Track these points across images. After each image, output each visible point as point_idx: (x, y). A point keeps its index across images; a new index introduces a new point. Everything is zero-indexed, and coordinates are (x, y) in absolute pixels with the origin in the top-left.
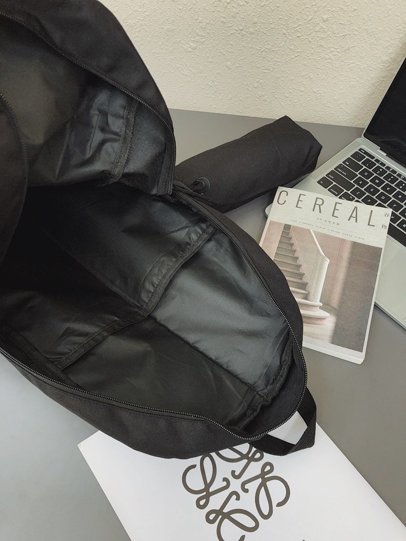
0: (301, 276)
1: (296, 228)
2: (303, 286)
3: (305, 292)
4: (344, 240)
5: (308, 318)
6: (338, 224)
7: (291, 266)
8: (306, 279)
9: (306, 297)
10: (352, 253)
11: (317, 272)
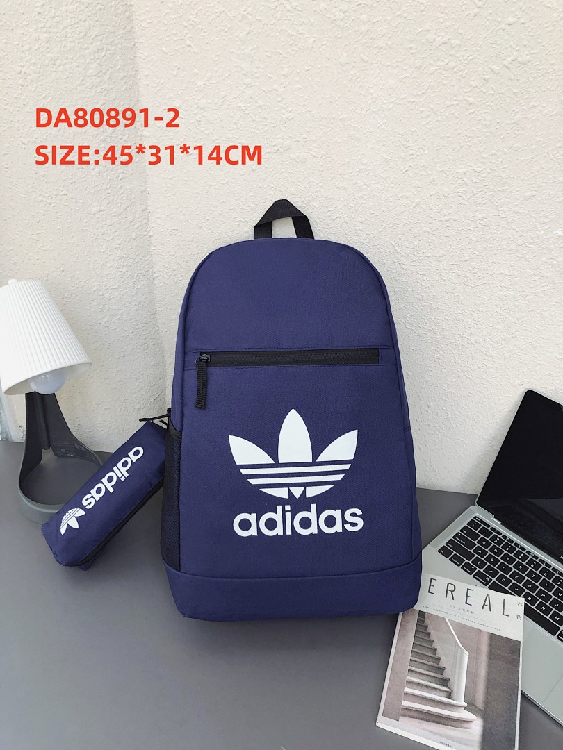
0: (442, 670)
1: (430, 615)
2: (445, 682)
3: (447, 689)
4: (480, 631)
5: (455, 720)
6: (472, 613)
7: (431, 660)
8: (447, 675)
9: (450, 696)
10: (490, 645)
11: (458, 666)
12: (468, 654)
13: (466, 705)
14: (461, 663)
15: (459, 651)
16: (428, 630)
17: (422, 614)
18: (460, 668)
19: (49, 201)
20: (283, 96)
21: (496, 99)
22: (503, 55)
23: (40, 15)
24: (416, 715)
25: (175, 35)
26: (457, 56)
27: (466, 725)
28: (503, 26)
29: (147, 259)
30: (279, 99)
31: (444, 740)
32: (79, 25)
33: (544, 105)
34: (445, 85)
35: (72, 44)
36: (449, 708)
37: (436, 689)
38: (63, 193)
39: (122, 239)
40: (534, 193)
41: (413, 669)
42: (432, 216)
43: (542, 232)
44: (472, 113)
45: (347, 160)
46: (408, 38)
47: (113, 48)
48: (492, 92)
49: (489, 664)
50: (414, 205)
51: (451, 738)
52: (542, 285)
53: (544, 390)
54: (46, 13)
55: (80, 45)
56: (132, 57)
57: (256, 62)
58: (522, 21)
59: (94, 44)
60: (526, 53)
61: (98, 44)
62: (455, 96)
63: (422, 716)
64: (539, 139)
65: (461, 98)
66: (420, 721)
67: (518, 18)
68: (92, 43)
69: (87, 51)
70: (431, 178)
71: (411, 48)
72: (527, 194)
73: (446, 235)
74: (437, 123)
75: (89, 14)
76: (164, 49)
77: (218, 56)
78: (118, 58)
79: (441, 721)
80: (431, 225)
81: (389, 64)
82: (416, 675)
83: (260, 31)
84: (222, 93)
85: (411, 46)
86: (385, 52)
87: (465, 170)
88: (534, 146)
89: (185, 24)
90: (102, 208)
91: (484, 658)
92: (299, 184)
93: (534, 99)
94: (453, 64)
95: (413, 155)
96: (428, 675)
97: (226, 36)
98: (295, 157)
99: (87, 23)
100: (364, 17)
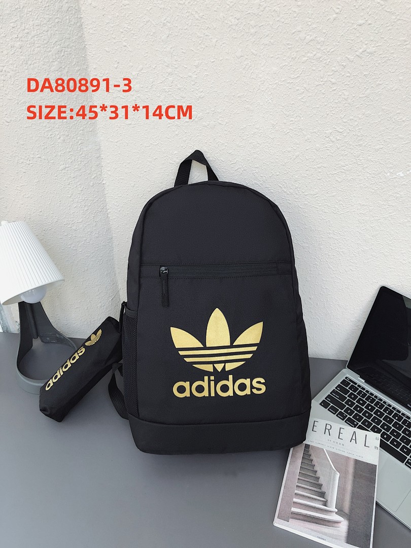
0: (320, 486)
1: (313, 447)
2: (322, 495)
3: (324, 500)
4: (348, 458)
5: (329, 521)
6: (343, 445)
7: (312, 478)
8: (324, 489)
9: (325, 504)
10: (355, 468)
11: (331, 483)
12: (339, 474)
13: (337, 510)
14: (334, 480)
15: (333, 471)
16: (311, 458)
17: (307, 446)
18: (333, 484)
19: (28, 162)
20: (196, 81)
21: (352, 80)
22: (356, 48)
23: (14, 29)
24: (301, 517)
25: (114, 38)
26: (322, 49)
27: (336, 525)
28: (355, 26)
29: (102, 200)
30: (193, 83)
31: (320, 535)
32: (43, 35)
33: (387, 83)
34: (314, 70)
35: (39, 49)
36: (325, 513)
37: (316, 499)
38: (38, 156)
39: (83, 186)
40: (382, 146)
41: (300, 485)
42: (308, 165)
43: (388, 174)
44: (335, 90)
45: (245, 126)
46: (285, 37)
47: (69, 50)
48: (349, 75)
49: (354, 481)
50: (294, 157)
51: (325, 534)
52: (390, 212)
53: (393, 286)
54: (18, 27)
55: (45, 49)
56: (83, 56)
57: (175, 57)
58: (370, 22)
59: (55, 48)
60: (372, 45)
61: (58, 47)
62: (322, 78)
63: (306, 519)
64: (383, 107)
65: (326, 79)
66: (304, 522)
67: (366, 21)
68: (53, 47)
69: (50, 53)
70: (306, 138)
71: (288, 44)
72: (377, 147)
73: (319, 178)
74: (310, 98)
75: (50, 26)
76: (107, 49)
77: (147, 53)
78: (73, 56)
79: (319, 522)
80: (307, 172)
81: (272, 56)
82: (302, 489)
83: (177, 34)
84: (151, 80)
85: (288, 42)
86: (269, 47)
87: (331, 131)
88: (380, 113)
89: (121, 30)
90: (67, 166)
91: (350, 477)
92: (210, 144)
93: (380, 79)
94: (319, 55)
95: (292, 121)
96: (310, 490)
97: (152, 38)
98: (206, 124)
99: (49, 32)
100: (252, 23)
